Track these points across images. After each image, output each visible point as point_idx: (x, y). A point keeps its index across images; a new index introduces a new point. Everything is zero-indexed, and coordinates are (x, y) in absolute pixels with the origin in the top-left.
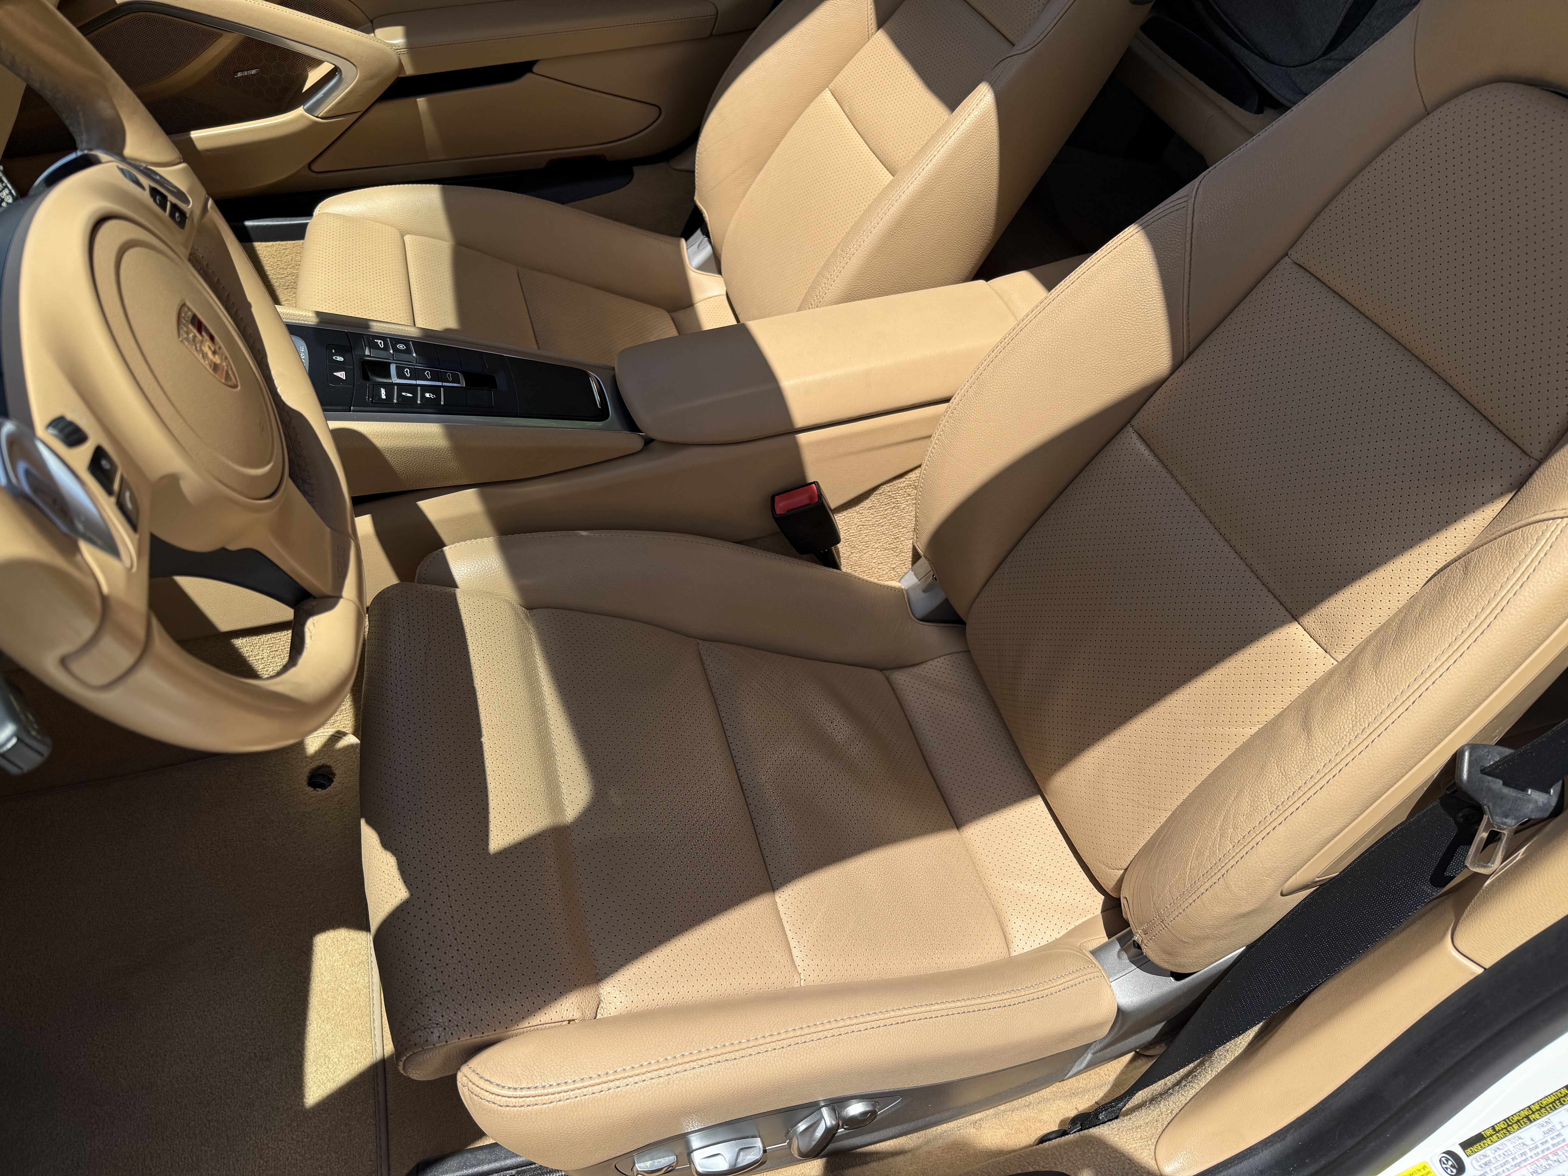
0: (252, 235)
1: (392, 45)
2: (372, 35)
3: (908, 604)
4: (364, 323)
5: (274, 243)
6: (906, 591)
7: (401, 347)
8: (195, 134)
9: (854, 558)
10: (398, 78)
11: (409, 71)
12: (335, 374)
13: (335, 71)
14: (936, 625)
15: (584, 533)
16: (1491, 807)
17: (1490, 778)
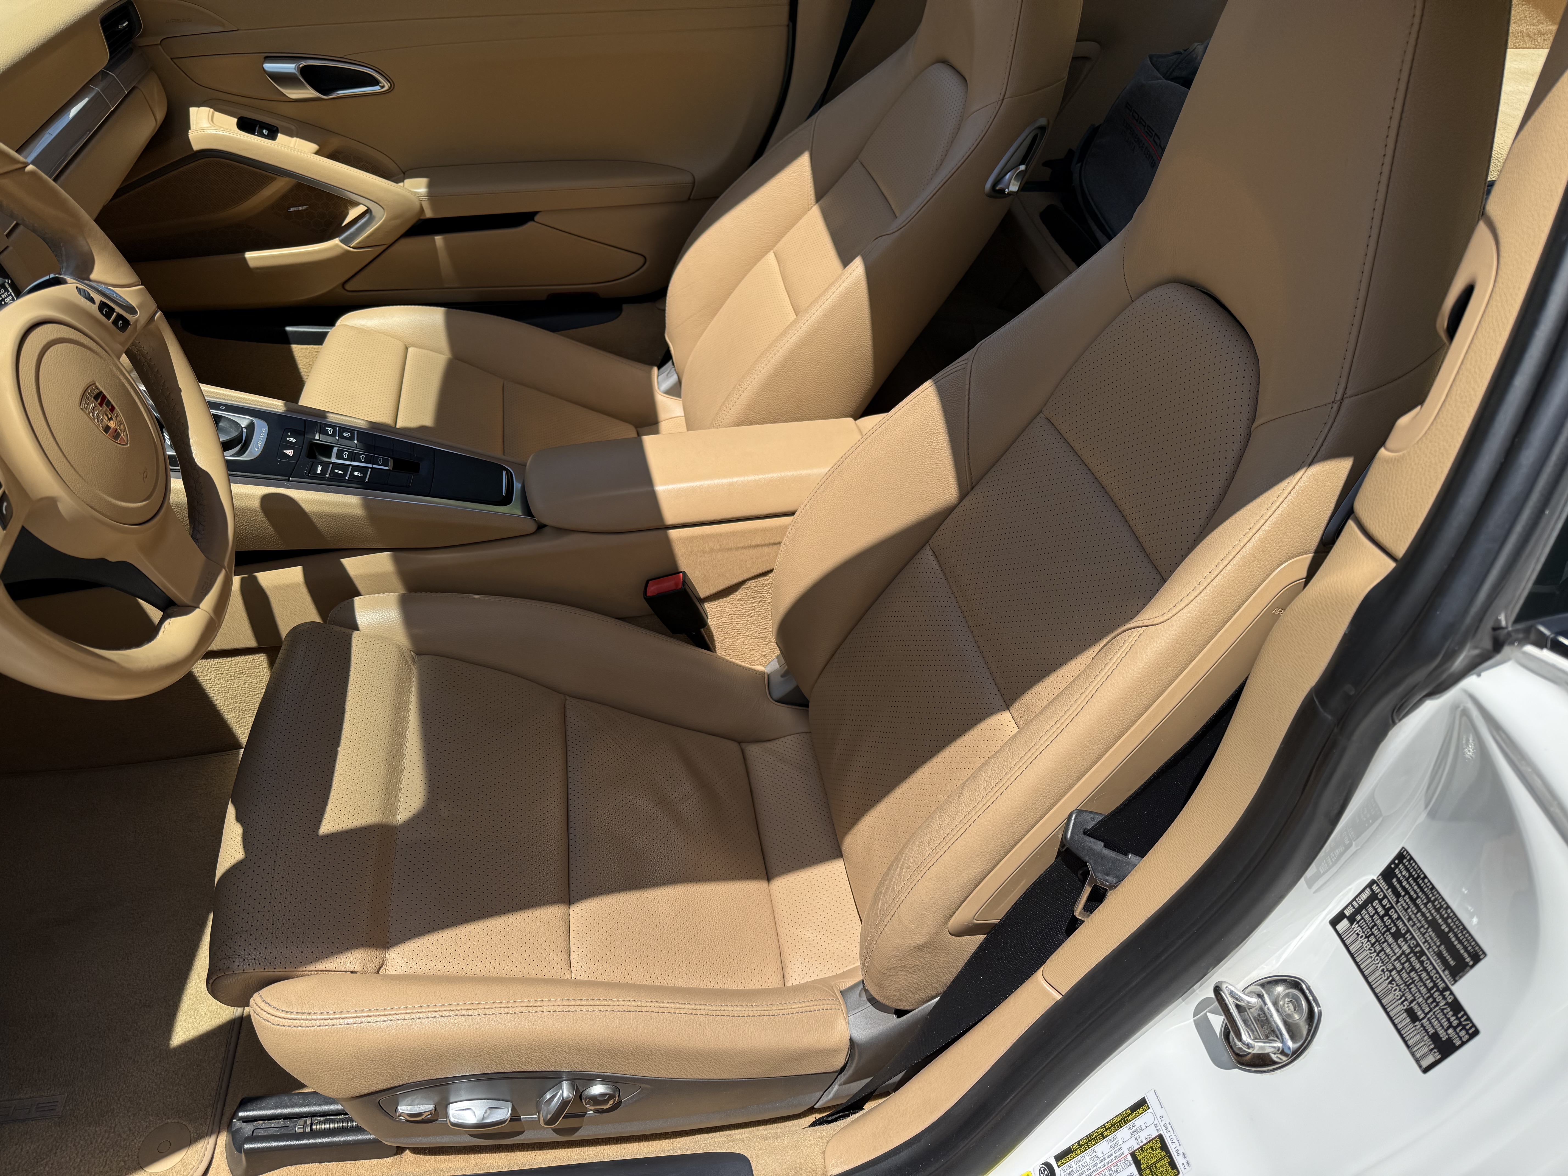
0: (290, 337)
1: (415, 193)
2: (401, 184)
3: (766, 686)
4: (322, 414)
5: (308, 346)
6: (768, 675)
7: (346, 434)
8: (249, 255)
9: (728, 643)
10: (420, 220)
11: (429, 214)
12: (284, 451)
13: (368, 211)
14: (790, 706)
15: (476, 596)
16: (1093, 864)
17: (1092, 840)
